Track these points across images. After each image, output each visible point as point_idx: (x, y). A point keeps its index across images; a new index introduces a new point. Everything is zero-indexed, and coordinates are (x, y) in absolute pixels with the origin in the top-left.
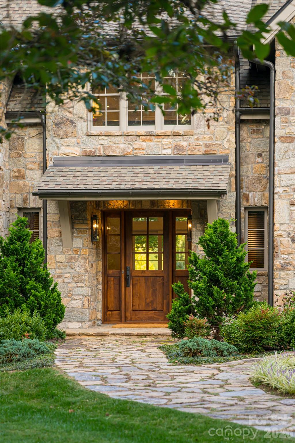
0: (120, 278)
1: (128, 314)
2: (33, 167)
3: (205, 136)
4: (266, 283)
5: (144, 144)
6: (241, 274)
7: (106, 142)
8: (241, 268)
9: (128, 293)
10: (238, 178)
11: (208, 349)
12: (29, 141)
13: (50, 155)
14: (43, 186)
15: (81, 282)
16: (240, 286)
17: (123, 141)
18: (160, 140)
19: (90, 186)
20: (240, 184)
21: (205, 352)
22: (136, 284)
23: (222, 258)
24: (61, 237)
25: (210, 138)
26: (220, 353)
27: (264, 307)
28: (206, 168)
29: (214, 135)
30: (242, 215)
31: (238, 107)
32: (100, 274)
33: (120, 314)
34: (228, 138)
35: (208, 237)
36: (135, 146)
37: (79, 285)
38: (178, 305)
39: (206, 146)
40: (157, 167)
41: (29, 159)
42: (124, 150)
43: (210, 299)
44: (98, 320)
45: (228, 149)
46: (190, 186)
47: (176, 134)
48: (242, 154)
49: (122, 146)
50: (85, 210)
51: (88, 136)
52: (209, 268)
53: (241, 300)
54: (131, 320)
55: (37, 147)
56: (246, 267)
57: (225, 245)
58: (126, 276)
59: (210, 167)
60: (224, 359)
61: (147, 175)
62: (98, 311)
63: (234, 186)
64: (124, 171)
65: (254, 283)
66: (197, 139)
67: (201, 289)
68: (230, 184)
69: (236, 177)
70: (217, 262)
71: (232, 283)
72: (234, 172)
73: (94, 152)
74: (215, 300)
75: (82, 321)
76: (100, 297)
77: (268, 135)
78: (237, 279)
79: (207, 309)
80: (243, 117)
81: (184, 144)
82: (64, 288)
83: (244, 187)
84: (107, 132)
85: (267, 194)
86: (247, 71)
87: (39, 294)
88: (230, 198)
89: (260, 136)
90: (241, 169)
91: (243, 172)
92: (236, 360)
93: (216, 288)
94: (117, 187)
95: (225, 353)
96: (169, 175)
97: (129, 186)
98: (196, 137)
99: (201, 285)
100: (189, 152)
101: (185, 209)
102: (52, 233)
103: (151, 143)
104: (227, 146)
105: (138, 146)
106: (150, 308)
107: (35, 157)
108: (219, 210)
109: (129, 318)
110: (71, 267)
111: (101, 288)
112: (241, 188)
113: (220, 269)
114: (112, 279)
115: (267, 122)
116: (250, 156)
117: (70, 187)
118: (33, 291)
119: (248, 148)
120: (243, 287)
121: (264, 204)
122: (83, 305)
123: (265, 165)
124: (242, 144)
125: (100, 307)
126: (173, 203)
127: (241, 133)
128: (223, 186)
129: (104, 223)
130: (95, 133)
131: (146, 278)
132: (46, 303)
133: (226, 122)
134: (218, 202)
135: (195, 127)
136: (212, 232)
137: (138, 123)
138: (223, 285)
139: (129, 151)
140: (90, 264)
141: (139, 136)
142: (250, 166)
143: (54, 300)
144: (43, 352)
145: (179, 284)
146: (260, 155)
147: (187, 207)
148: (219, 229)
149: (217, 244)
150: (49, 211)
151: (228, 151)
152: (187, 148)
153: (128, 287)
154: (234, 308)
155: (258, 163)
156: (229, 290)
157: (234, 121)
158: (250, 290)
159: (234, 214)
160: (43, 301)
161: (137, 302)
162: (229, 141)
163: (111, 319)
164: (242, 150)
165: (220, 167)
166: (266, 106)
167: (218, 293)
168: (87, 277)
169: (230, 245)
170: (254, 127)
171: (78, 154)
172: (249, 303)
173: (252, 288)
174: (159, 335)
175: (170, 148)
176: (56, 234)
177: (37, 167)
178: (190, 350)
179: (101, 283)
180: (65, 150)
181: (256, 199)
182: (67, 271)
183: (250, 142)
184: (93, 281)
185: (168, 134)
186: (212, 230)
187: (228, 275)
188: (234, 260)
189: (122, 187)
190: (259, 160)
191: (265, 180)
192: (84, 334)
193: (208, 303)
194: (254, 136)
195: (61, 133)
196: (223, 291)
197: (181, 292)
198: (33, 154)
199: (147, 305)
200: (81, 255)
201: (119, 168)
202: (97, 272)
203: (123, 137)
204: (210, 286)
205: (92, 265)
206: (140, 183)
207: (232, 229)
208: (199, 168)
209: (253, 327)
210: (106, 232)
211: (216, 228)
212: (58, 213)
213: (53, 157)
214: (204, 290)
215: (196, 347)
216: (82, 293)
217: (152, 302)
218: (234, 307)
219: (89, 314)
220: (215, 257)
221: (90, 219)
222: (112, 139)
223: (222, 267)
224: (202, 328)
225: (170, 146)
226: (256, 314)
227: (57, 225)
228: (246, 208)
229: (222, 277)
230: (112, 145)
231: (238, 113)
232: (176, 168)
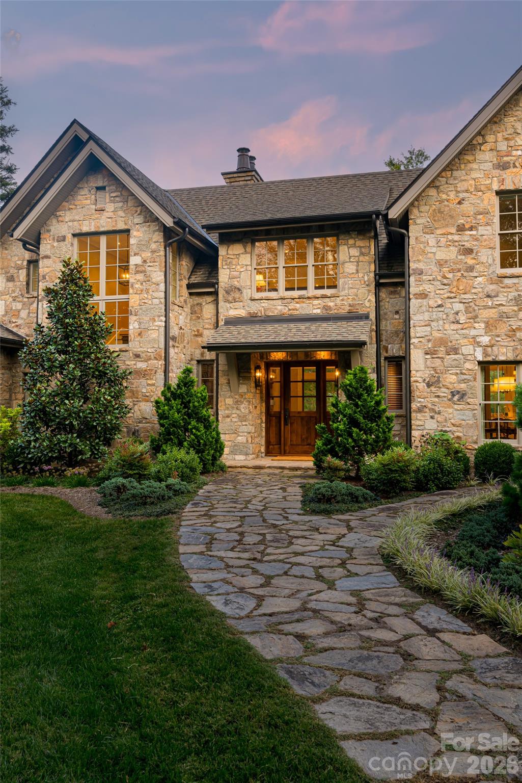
0: (280, 418)
1: (287, 448)
2: (209, 327)
3: (349, 297)
4: (404, 423)
5: (298, 305)
6: (380, 417)
7: (266, 305)
8: (379, 411)
9: (286, 430)
10: (378, 332)
11: (343, 495)
12: (206, 306)
13: (221, 317)
14: (211, 341)
15: (245, 421)
16: (379, 427)
17: (280, 303)
18: (311, 302)
19: (249, 340)
20: (380, 337)
21: (339, 498)
22: (294, 423)
23: (361, 402)
24: (229, 383)
25: (353, 299)
26: (354, 498)
27: (399, 450)
28: (350, 324)
29: (357, 296)
30: (382, 364)
31: (377, 272)
32: (264, 414)
33: (280, 448)
34: (368, 298)
35: (348, 382)
36: (290, 308)
37: (244, 423)
38: (321, 445)
39: (350, 305)
40: (308, 324)
41: (206, 321)
42: (281, 311)
43: (350, 440)
44: (262, 453)
45: (369, 307)
46: (335, 339)
47: (324, 297)
48: (382, 312)
49: (279, 308)
50: (249, 361)
51: (252, 300)
52: (348, 411)
53: (380, 441)
54: (289, 453)
55: (212, 311)
56: (384, 410)
57: (364, 390)
58: (285, 415)
59: (354, 323)
60: (359, 507)
61: (299, 330)
62: (262, 445)
63: (375, 339)
64: (280, 328)
65: (392, 425)
66: (343, 300)
67: (341, 431)
68: (371, 338)
69: (376, 331)
70: (357, 405)
71: (370, 425)
72: (374, 327)
73: (257, 313)
74: (354, 441)
75: (247, 454)
76: (264, 434)
77: (404, 295)
78: (376, 421)
79: (347, 449)
80: (381, 281)
81: (331, 304)
82: (232, 426)
83: (384, 340)
84: (267, 297)
85: (404, 346)
86: (385, 244)
87: (199, 434)
88: (371, 349)
89: (397, 296)
90: (381, 325)
91: (383, 327)
92: (371, 507)
93: (355, 430)
94: (273, 340)
95: (361, 499)
96: (317, 330)
97: (282, 339)
98: (341, 298)
99: (341, 427)
100: (336, 311)
101: (333, 360)
102: (222, 380)
103: (304, 305)
104: (367, 304)
105: (293, 307)
106: (305, 444)
107: (210, 319)
108: (361, 359)
109: (288, 452)
110: (237, 409)
111: (264, 426)
112: (381, 341)
113: (359, 411)
114: (274, 418)
115: (402, 284)
116: (389, 313)
117: (233, 341)
118: (194, 431)
119: (387, 307)
120: (381, 428)
121: (401, 354)
122: (247, 441)
123: (402, 321)
124: (381, 304)
125: (263, 442)
126: (323, 355)
127: (380, 294)
128: (364, 338)
129: (267, 372)
130: (257, 298)
131: (302, 418)
132: (204, 441)
133: (367, 285)
134: (361, 353)
135: (341, 290)
136: (352, 378)
137: (293, 289)
138: (363, 427)
139: (285, 311)
140: (254, 406)
141: (293, 299)
142: (388, 322)
143: (213, 438)
144: (182, 493)
145: (323, 425)
146: (397, 312)
147: (336, 358)
148: (358, 375)
149: (356, 389)
150: (220, 362)
151: (369, 309)
152: (335, 307)
153: (287, 425)
154: (373, 449)
155: (396, 319)
156: (368, 431)
157: (374, 283)
158: (388, 431)
159: (375, 363)
160: (202, 439)
161: (294, 438)
162: (369, 301)
163: (273, 452)
164: (381, 308)
165: (362, 323)
166: (401, 270)
167: (358, 435)
168: (250, 417)
169: (369, 390)
170: (392, 289)
171: (244, 315)
172: (388, 443)
173: (390, 430)
174: (309, 469)
175: (319, 308)
176: (225, 381)
177: (212, 327)
178: (324, 496)
179: (264, 421)
180: (233, 313)
181: (394, 350)
182: (234, 412)
183: (388, 302)
184: (257, 421)
185: (318, 296)
186: (352, 377)
187: (368, 417)
188: (372, 403)
189: (277, 340)
190: (397, 317)
191: (402, 334)
192: (244, 467)
193: (348, 444)
194: (391, 296)
195: (230, 299)
196: (362, 432)
197: (324, 433)
198: (209, 317)
199: (303, 440)
200: (245, 398)
201: (276, 326)
202: (261, 413)
203: (280, 300)
204: (350, 428)
205: (256, 407)
206: (292, 337)
207: (374, 376)
208: (344, 324)
209: (390, 469)
210: (269, 379)
211: (356, 374)
212: (226, 363)
213: (224, 318)
214: (344, 431)
215: (330, 493)
216: (246, 431)
217: (307, 438)
218: (373, 447)
219: (253, 448)
220: (355, 400)
221: (253, 369)
222: (271, 302)
223: (361, 409)
224: (340, 470)
225: (319, 306)
226: (393, 457)
227: (226, 374)
228: (386, 358)
229: (361, 420)
230: (271, 307)
231: (377, 277)
232: (324, 325)
